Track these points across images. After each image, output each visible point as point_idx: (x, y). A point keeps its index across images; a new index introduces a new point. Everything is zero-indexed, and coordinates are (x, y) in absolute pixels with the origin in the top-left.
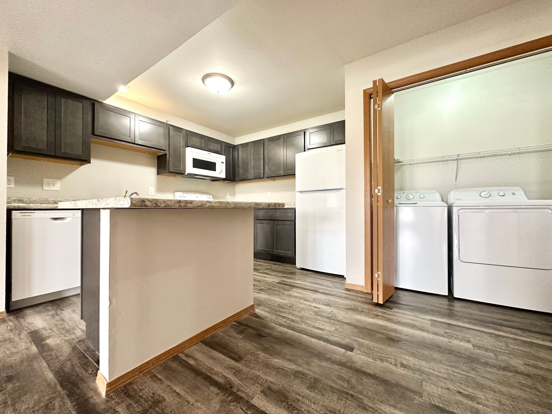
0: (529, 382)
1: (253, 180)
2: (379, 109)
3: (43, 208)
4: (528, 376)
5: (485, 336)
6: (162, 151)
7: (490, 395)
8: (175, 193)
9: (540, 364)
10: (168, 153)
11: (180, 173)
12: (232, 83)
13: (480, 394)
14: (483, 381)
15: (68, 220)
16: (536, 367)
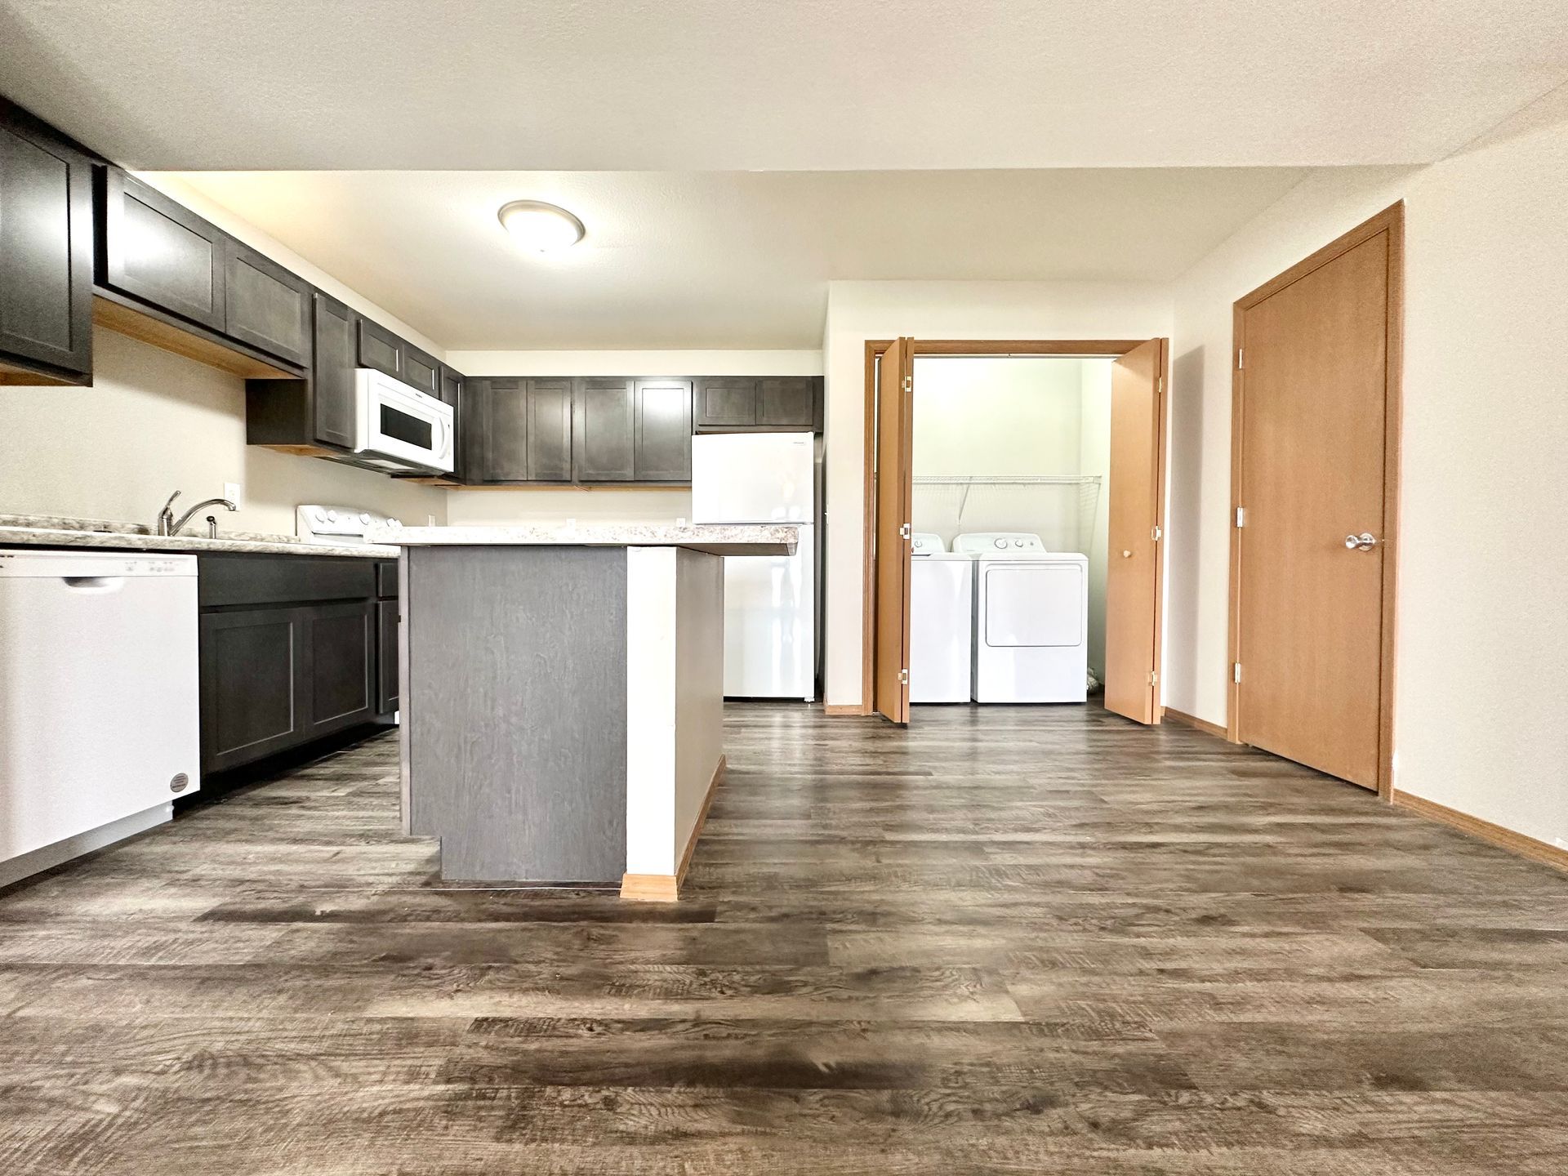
0: (1100, 757)
1: (535, 483)
2: (909, 390)
3: (34, 541)
4: (1097, 753)
5: (1043, 733)
6: (296, 371)
7: (1084, 773)
8: (303, 508)
9: (1099, 744)
10: (309, 376)
11: (338, 446)
12: (582, 231)
13: (1075, 775)
14: (1071, 766)
15: (111, 586)
16: (1098, 747)
